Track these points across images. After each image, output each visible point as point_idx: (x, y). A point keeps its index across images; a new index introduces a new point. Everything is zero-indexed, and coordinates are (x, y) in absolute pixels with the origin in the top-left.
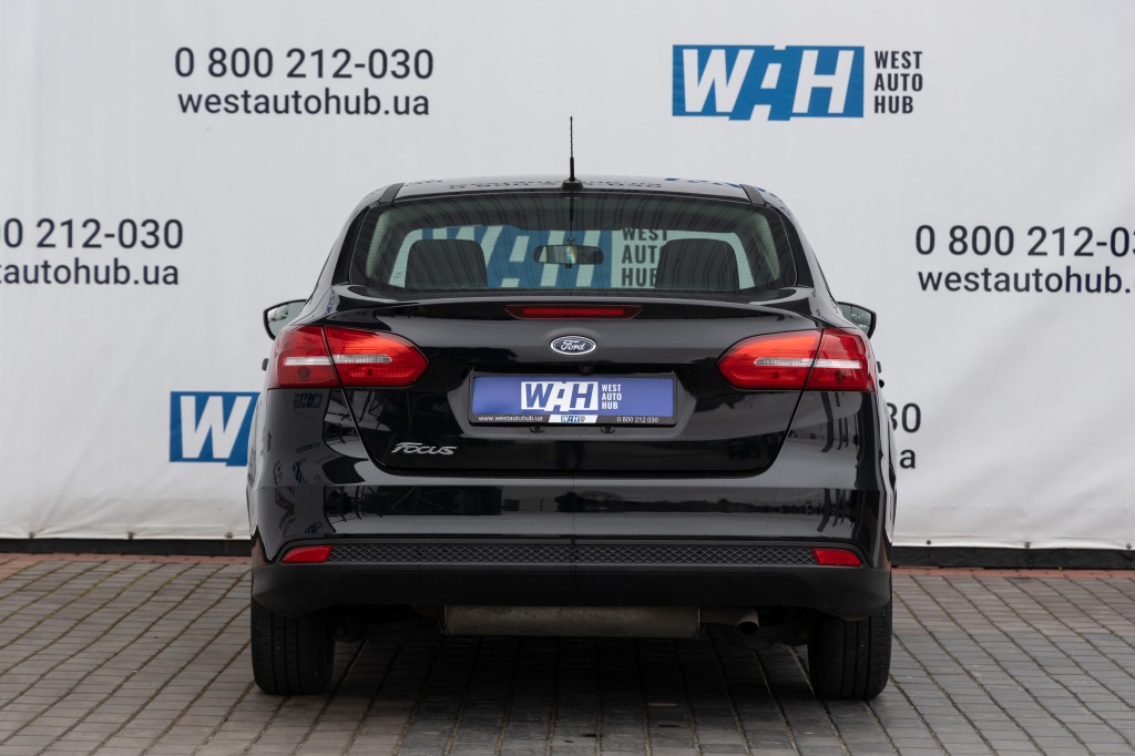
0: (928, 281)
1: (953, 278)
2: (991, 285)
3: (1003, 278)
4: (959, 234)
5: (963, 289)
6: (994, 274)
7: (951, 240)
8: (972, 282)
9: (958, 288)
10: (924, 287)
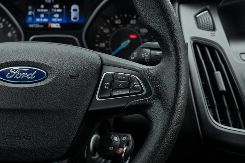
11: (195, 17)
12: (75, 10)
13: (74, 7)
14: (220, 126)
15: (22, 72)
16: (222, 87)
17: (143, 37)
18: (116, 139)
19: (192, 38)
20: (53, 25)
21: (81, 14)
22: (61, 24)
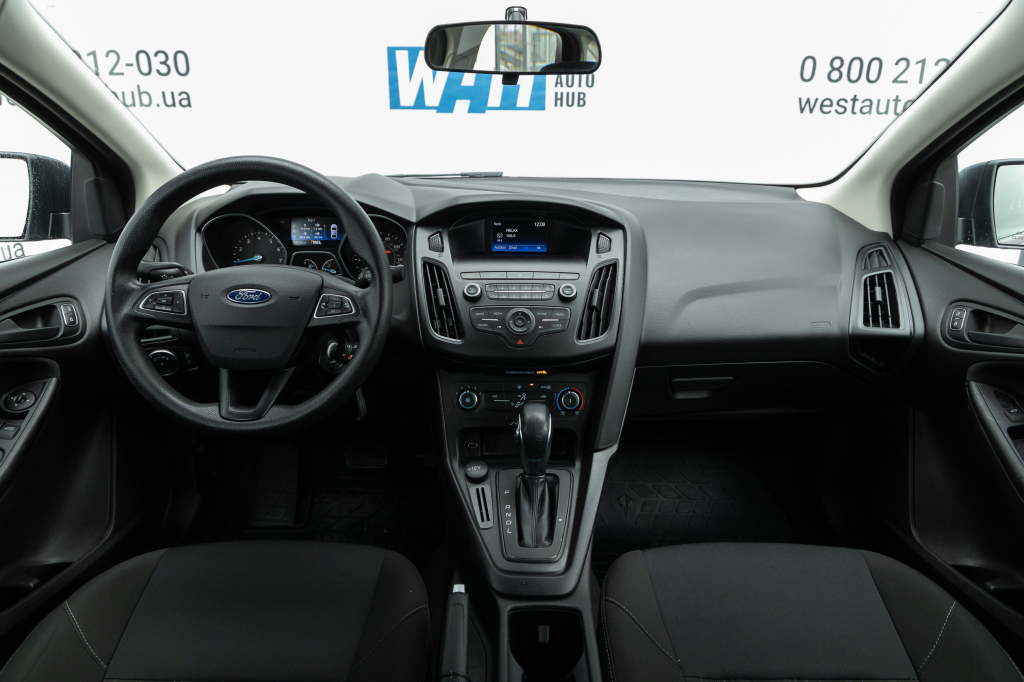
0: (806, 106)
1: (827, 103)
2: (857, 109)
3: (868, 103)
4: (837, 64)
5: (833, 112)
6: (861, 100)
7: (830, 69)
8: (842, 106)
9: (830, 112)
10: (802, 110)
11: (429, 238)
12: (334, 229)
13: (333, 226)
14: (438, 336)
15: (249, 294)
16: (442, 302)
17: (396, 253)
18: (349, 346)
19: (423, 258)
20: (315, 242)
21: (339, 232)
22: (322, 241)
